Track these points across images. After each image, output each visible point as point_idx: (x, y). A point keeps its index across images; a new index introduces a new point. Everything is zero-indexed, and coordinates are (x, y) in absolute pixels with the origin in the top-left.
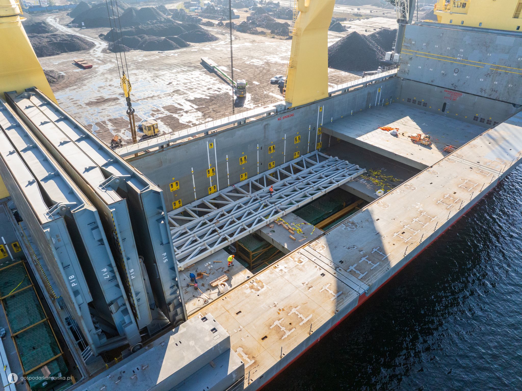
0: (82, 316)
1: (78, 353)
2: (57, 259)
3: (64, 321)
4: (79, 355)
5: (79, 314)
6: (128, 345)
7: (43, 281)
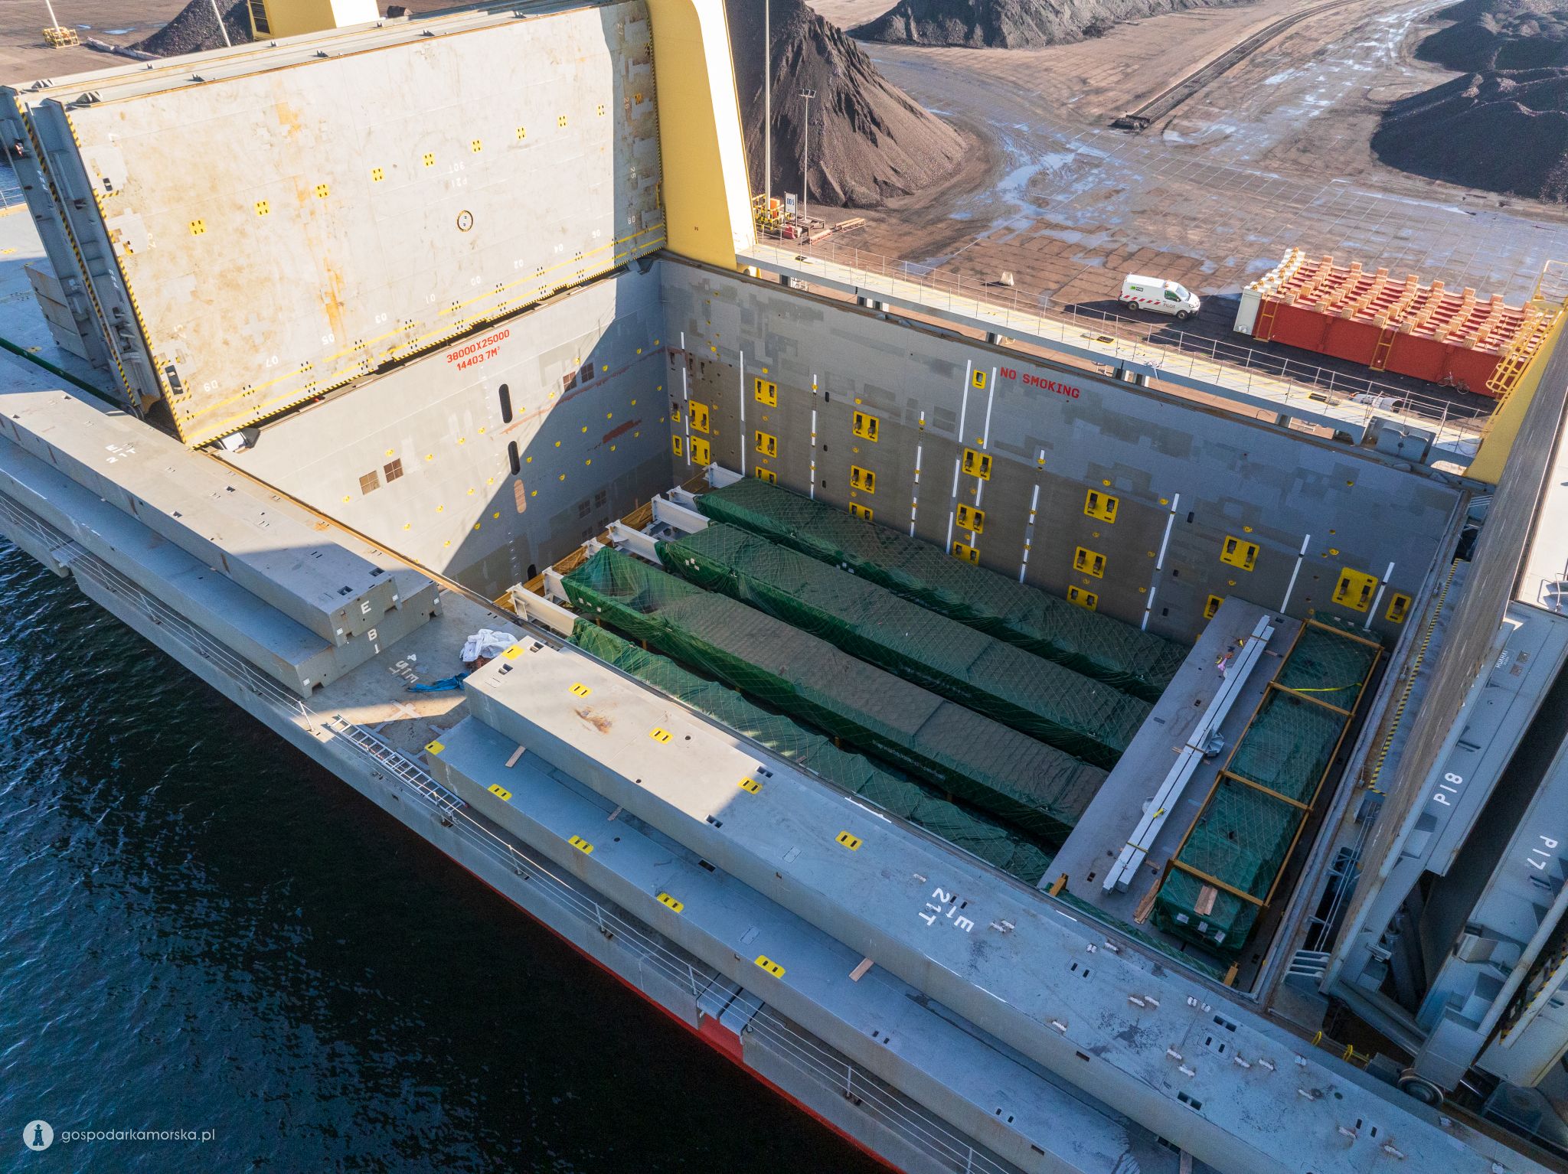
0: (1384, 882)
1: (1294, 940)
2: (1466, 706)
3: (1337, 849)
4: (1292, 946)
5: (1385, 871)
6: (1407, 1059)
7: (1380, 727)
